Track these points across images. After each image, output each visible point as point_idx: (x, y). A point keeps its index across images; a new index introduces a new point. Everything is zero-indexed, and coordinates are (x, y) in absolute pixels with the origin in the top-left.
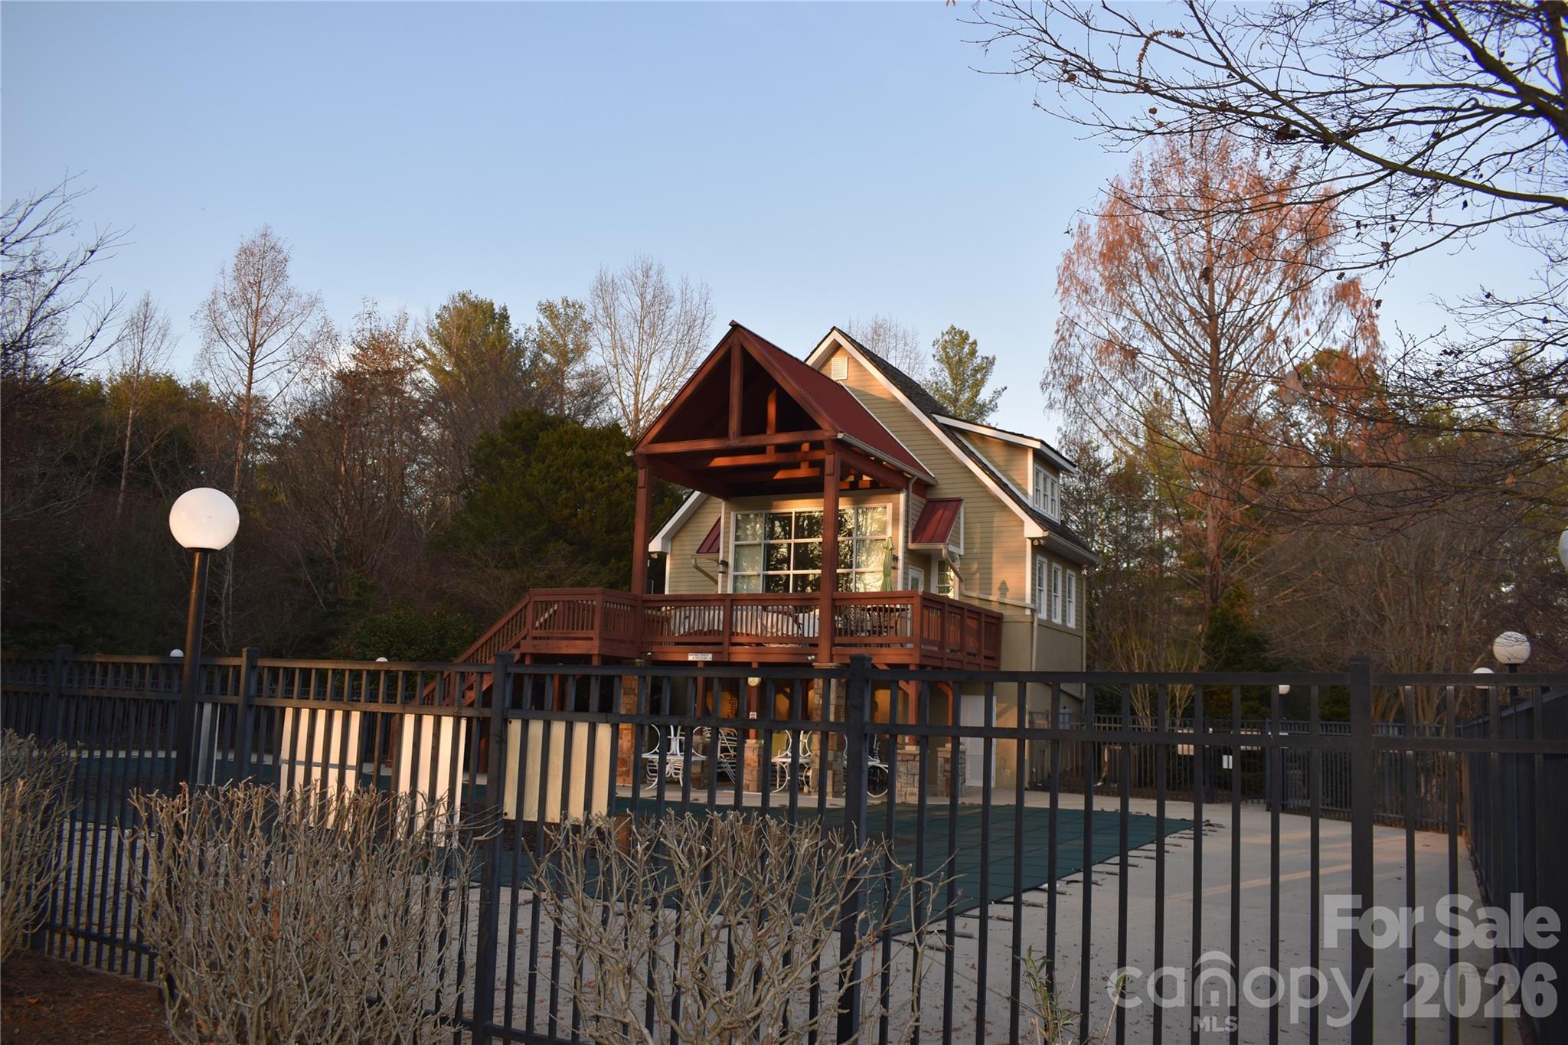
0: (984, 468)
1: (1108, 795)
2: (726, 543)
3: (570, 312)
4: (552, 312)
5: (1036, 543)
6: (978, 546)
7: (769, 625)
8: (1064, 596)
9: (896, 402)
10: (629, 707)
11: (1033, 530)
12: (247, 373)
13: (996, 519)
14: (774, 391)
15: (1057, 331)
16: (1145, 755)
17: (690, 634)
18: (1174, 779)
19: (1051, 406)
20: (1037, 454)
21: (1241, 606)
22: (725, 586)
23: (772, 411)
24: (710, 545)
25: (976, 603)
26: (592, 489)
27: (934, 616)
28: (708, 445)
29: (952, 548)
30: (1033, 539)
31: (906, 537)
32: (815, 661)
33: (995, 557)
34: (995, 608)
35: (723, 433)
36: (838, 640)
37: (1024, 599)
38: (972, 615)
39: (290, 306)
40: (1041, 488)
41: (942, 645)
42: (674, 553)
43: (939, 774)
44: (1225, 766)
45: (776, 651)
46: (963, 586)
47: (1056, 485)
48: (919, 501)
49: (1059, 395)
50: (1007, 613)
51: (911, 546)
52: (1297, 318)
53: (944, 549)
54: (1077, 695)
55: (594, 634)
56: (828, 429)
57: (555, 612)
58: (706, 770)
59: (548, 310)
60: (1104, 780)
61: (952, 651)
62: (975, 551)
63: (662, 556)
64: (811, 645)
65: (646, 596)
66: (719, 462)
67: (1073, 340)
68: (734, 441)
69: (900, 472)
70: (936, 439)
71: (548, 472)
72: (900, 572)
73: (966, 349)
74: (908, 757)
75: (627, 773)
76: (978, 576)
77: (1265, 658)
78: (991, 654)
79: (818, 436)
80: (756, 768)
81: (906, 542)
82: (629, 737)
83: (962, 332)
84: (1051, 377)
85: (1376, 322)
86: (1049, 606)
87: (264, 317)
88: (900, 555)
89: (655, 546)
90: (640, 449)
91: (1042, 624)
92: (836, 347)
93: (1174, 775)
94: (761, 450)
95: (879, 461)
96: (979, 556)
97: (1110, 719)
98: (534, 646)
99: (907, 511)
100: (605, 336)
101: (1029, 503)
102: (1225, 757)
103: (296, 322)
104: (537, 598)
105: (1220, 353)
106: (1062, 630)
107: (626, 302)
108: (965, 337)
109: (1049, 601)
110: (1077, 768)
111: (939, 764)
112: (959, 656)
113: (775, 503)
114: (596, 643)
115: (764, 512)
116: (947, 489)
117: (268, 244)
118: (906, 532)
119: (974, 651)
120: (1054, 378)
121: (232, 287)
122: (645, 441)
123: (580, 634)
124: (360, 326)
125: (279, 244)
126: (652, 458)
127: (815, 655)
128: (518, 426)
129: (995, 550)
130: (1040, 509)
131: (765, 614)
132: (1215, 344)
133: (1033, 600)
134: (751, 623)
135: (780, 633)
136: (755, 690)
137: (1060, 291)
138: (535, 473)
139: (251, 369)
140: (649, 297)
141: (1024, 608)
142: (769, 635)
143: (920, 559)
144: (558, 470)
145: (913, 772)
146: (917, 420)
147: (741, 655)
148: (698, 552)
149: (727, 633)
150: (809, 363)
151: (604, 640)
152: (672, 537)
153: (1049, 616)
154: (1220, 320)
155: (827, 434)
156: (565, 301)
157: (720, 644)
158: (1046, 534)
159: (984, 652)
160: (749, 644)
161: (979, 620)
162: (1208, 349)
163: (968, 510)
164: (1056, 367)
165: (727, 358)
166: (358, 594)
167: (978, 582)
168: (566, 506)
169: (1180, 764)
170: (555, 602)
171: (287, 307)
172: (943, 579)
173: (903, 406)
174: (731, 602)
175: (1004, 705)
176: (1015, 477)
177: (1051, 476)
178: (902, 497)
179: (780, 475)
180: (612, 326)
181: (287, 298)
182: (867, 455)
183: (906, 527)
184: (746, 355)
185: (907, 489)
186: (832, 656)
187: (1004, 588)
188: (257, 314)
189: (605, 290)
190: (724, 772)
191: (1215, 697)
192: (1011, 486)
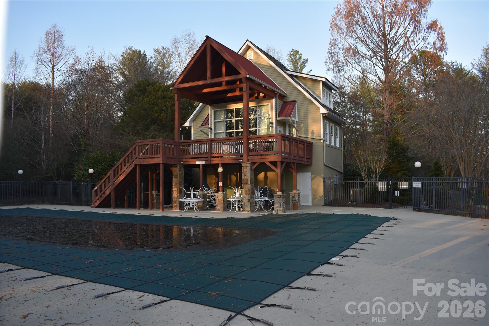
0: (304, 89)
1: (353, 207)
2: (211, 121)
3: (165, 51)
4: (158, 51)
5: (324, 115)
6: (303, 118)
7: (225, 149)
8: (335, 136)
9: (271, 66)
10: (176, 182)
11: (323, 111)
12: (52, 75)
13: (309, 108)
14: (224, 63)
15: (330, 43)
16: (366, 192)
17: (196, 154)
18: (377, 200)
19: (328, 70)
20: (324, 83)
21: (398, 137)
22: (211, 136)
23: (224, 70)
24: (206, 122)
25: (303, 139)
26: (166, 106)
27: (287, 143)
28: (200, 83)
29: (293, 119)
30: (323, 114)
31: (276, 115)
32: (242, 162)
33: (310, 121)
34: (310, 140)
35: (205, 79)
36: (250, 154)
37: (320, 137)
38: (301, 143)
39: (65, 51)
40: (326, 96)
41: (290, 154)
42: (194, 126)
43: (290, 202)
44: (396, 195)
45: (228, 159)
46: (298, 133)
47: (331, 95)
48: (280, 102)
49: (331, 66)
50: (314, 142)
51: (278, 119)
52: (416, 34)
53: (290, 119)
54: (340, 171)
55: (160, 156)
56: (244, 74)
57: (148, 149)
58: (204, 204)
59: (157, 50)
60: (351, 201)
61: (294, 156)
62: (302, 119)
63: (190, 128)
64: (241, 156)
65: (180, 141)
66: (206, 90)
67: (336, 46)
68: (209, 81)
69: (273, 91)
70: (286, 79)
71: (150, 101)
72: (274, 128)
73: (298, 56)
74: (278, 197)
75: (176, 206)
76: (303, 129)
77: (407, 156)
78: (308, 157)
79: (240, 77)
80: (222, 203)
81: (276, 117)
82: (176, 193)
83: (296, 51)
84: (328, 59)
85: (444, 35)
86: (330, 139)
87: (56, 55)
88: (274, 122)
89: (187, 124)
90: (175, 87)
91: (327, 146)
92: (249, 48)
93: (377, 198)
94: (220, 84)
95: (265, 87)
96: (303, 121)
97: (353, 179)
98: (139, 161)
99: (276, 106)
100: (176, 58)
101: (321, 101)
102: (396, 192)
103: (67, 57)
104: (140, 144)
105: (387, 49)
106: (335, 148)
107: (183, 46)
108: (297, 52)
109: (330, 137)
110: (341, 197)
111: (290, 198)
112: (297, 158)
113: (228, 106)
114: (161, 159)
115: (224, 109)
116: (291, 97)
117: (56, 30)
118: (276, 113)
119: (302, 156)
120: (330, 60)
121: (44, 45)
122: (177, 84)
123: (156, 156)
124: (88, 56)
125: (60, 29)
126: (180, 90)
127: (242, 160)
128: (140, 86)
129: (309, 119)
130: (325, 104)
131: (223, 145)
132: (386, 46)
133: (324, 137)
134: (218, 149)
135: (229, 152)
136: (221, 174)
137: (331, 30)
138: (145, 101)
139: (53, 74)
140: (190, 44)
141: (321, 140)
142: (225, 153)
143: (281, 123)
144: (153, 100)
145: (280, 202)
146: (279, 73)
147: (215, 161)
148: (201, 125)
149: (210, 153)
150: (239, 53)
151: (164, 158)
152: (193, 120)
153: (330, 142)
154: (388, 37)
155: (243, 76)
156: (162, 47)
157: (208, 157)
158: (328, 112)
159: (306, 156)
160: (218, 157)
161: (304, 145)
162: (383, 48)
163: (299, 105)
164: (330, 56)
165: (205, 50)
166: (84, 147)
167: (303, 131)
168: (157, 112)
169: (379, 195)
170: (148, 145)
171: (63, 51)
172: (290, 130)
173: (274, 68)
174: (211, 142)
175: (314, 176)
176: (316, 92)
177: (329, 92)
178: (274, 100)
179: (229, 95)
180: (179, 55)
181: (63, 48)
182: (261, 85)
183: (276, 111)
184: (212, 48)
185: (276, 97)
186: (248, 160)
187: (313, 133)
188: (53, 54)
189: (175, 42)
190: (212, 204)
191: (391, 170)
192: (314, 95)
